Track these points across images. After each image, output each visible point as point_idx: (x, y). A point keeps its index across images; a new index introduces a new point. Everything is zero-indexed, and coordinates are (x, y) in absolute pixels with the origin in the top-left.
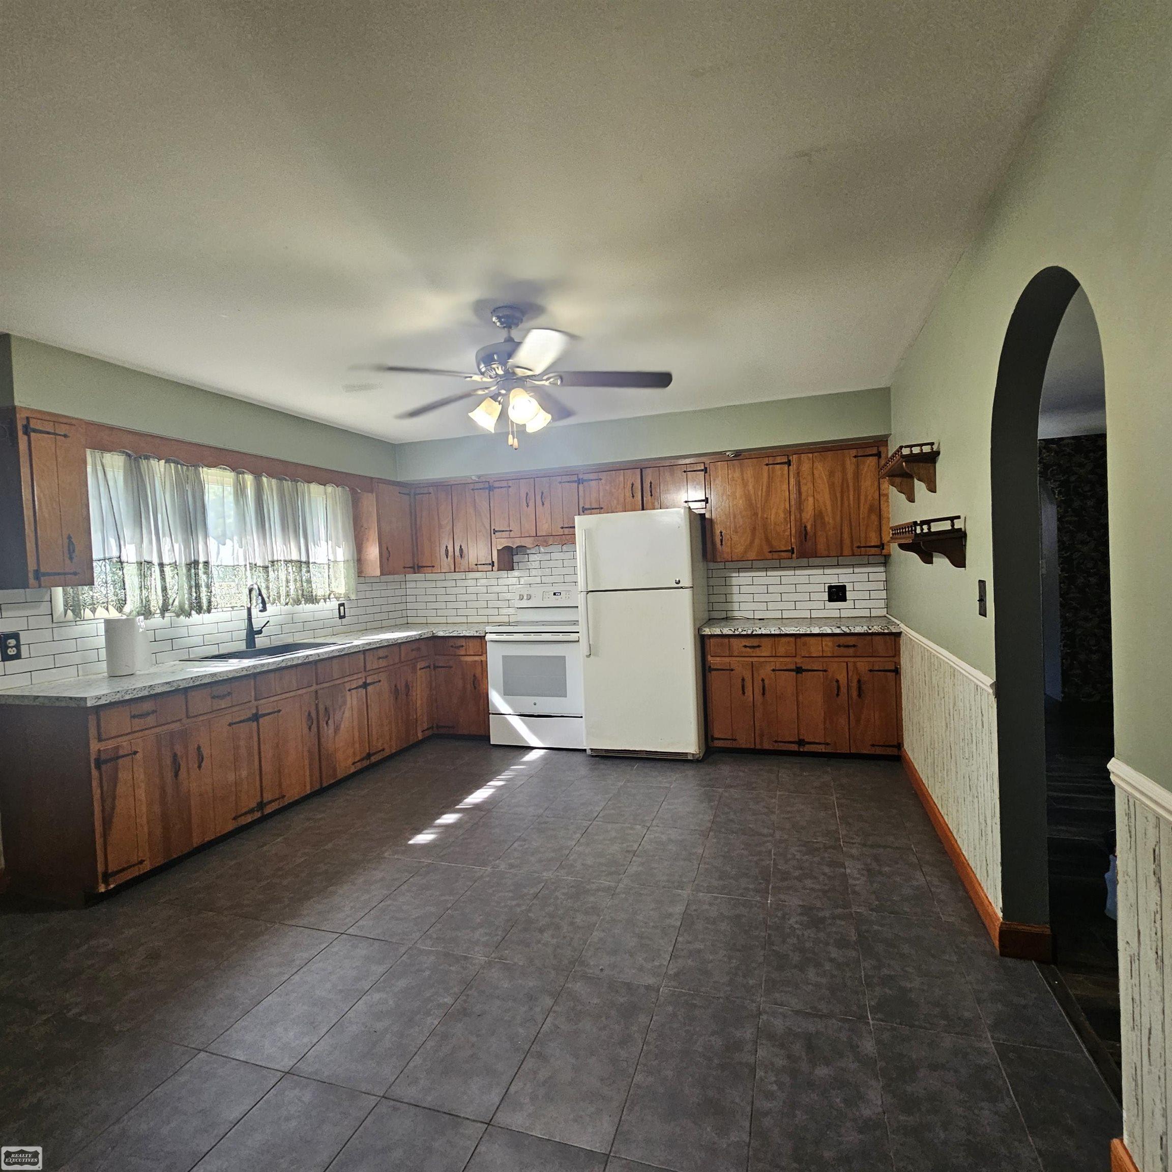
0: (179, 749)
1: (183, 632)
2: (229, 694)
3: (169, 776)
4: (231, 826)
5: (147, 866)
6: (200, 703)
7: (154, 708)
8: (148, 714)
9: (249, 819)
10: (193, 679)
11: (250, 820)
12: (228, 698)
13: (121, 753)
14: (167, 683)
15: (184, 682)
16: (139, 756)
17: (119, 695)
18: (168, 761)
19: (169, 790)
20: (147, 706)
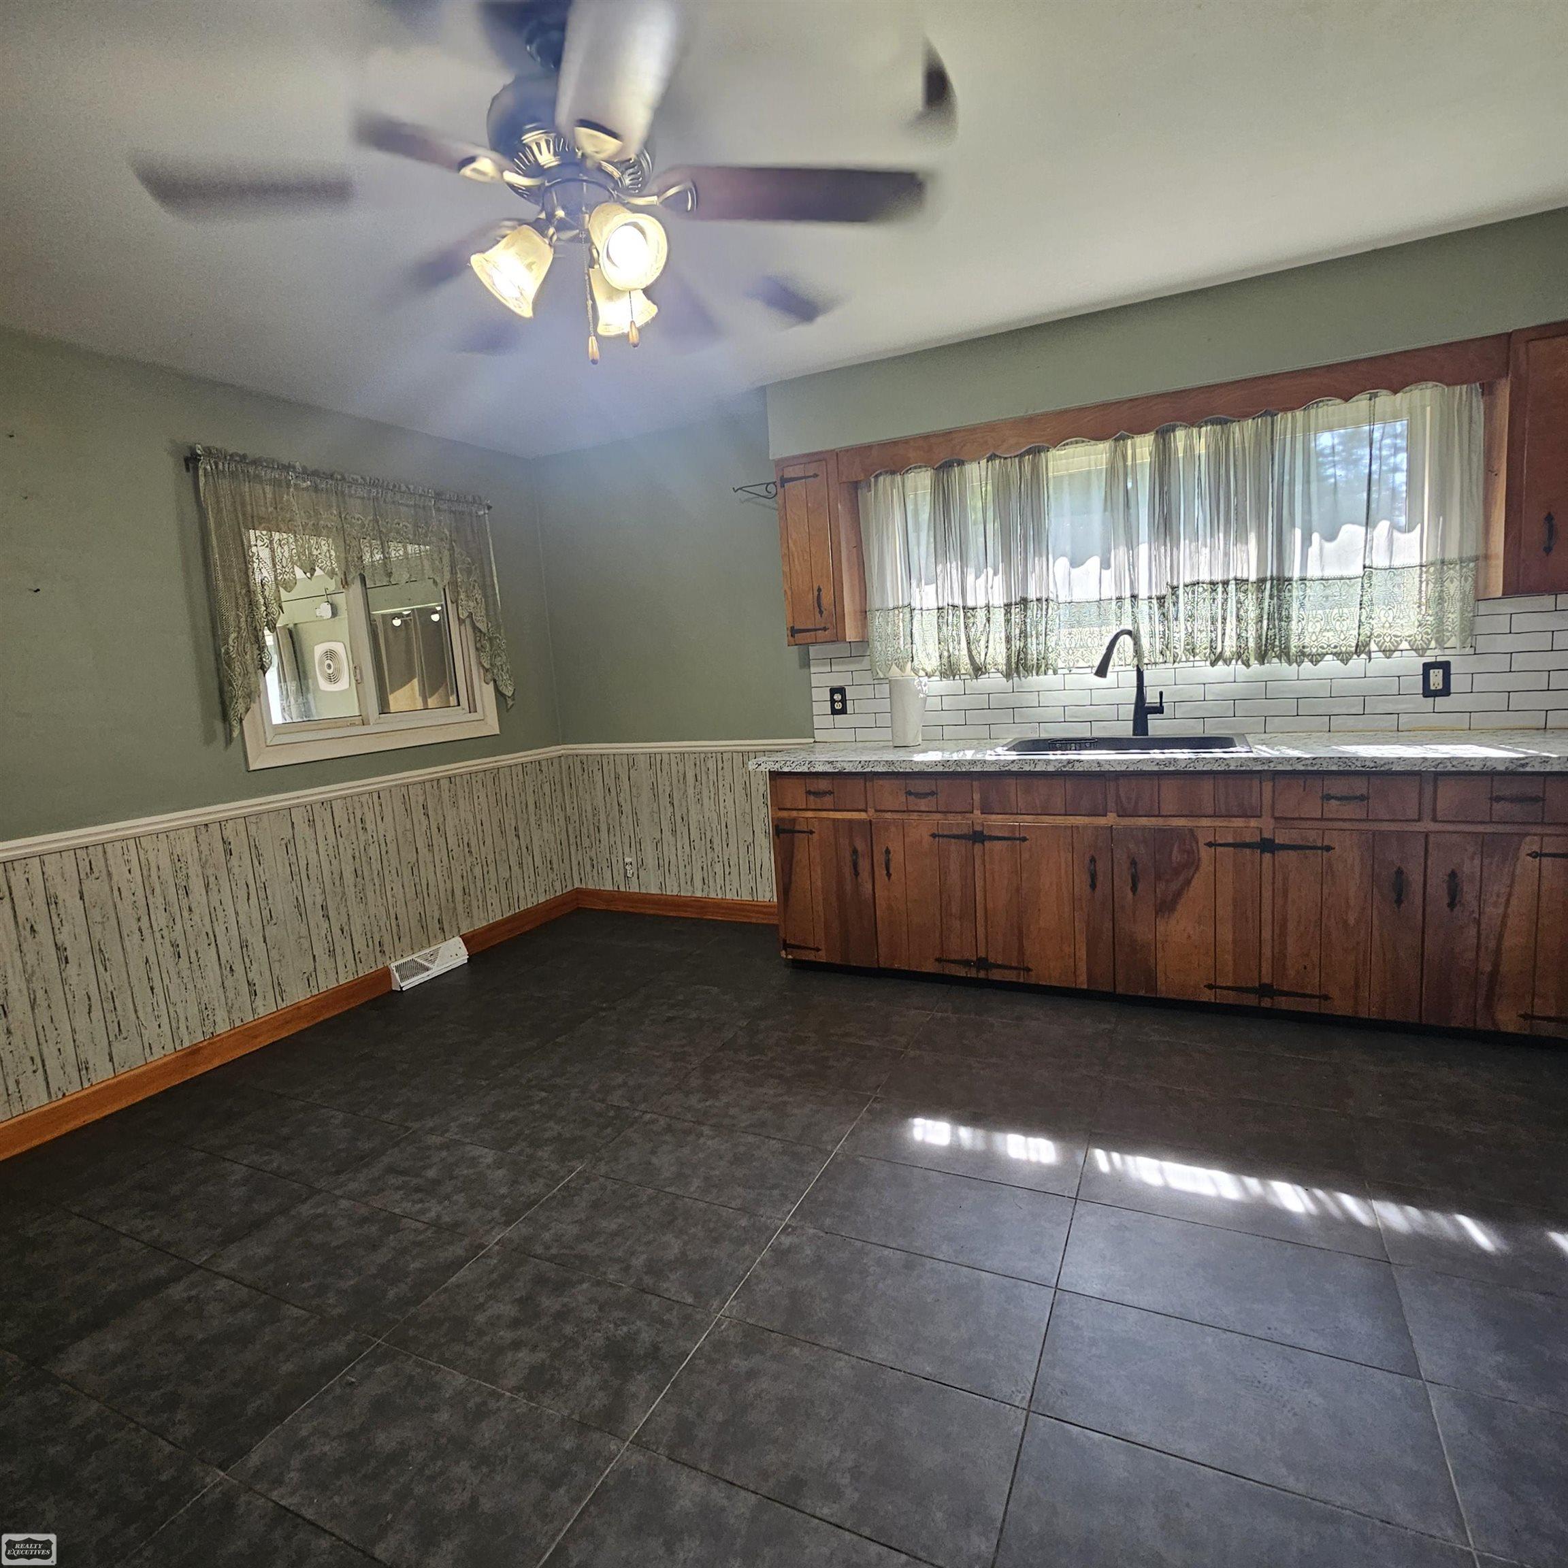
0: (860, 846)
1: (1032, 699)
2: (933, 793)
3: (847, 871)
4: (930, 967)
5: (822, 957)
6: (890, 797)
7: (830, 788)
8: (825, 793)
9: (962, 972)
10: (863, 763)
11: (963, 974)
12: (933, 799)
13: (798, 828)
14: (829, 763)
15: (851, 764)
16: (815, 837)
17: (777, 766)
18: (847, 855)
19: (848, 887)
20: (823, 785)
